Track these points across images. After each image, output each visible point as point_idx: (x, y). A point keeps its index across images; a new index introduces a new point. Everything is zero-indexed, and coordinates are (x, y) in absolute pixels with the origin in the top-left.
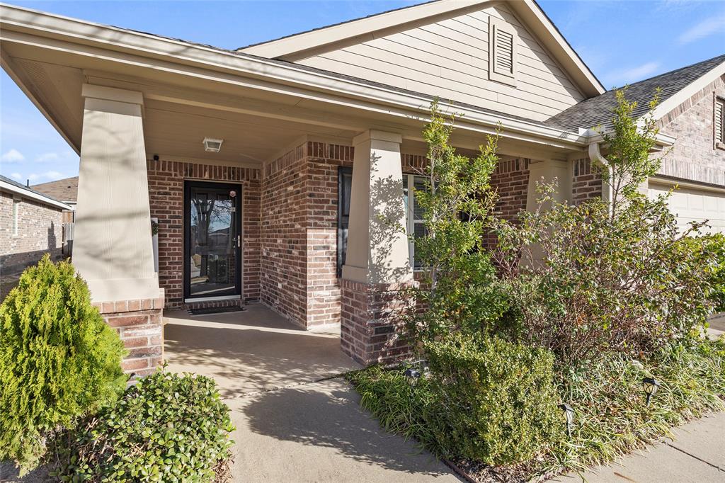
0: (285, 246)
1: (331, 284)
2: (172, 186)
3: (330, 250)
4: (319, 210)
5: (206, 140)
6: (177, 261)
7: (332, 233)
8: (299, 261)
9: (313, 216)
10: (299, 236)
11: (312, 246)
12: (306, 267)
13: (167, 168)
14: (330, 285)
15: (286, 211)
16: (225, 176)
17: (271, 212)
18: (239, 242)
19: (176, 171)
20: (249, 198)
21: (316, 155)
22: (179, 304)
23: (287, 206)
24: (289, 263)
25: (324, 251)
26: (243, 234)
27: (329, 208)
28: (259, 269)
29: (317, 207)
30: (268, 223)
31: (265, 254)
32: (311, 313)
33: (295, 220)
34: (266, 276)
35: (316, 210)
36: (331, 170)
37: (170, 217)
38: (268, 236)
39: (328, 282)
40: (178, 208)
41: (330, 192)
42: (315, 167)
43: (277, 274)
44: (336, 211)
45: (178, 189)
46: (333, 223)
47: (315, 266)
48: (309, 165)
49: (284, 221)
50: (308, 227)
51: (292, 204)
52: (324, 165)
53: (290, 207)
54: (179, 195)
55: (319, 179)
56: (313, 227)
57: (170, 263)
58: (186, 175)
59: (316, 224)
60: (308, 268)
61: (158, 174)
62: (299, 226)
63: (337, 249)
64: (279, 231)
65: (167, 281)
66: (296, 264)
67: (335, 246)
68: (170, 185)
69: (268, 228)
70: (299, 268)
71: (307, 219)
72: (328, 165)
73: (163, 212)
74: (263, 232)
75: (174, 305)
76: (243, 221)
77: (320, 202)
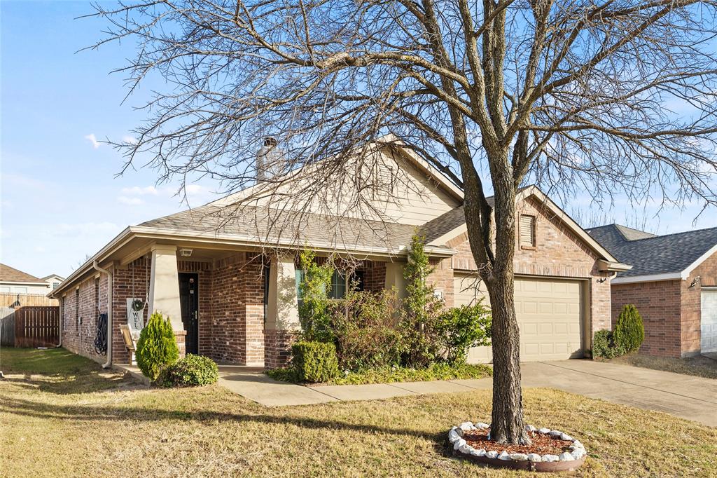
0: (231, 316)
1: (261, 338)
3: (260, 317)
4: (253, 293)
5: (183, 250)
7: (261, 307)
8: (241, 325)
9: (249, 296)
10: (241, 309)
11: (249, 314)
15: (232, 293)
16: (186, 268)
17: (220, 294)
18: (196, 316)
20: (203, 284)
23: (233, 290)
24: (234, 326)
25: (256, 318)
26: (199, 310)
27: (259, 291)
28: (211, 335)
29: (252, 291)
30: (218, 301)
31: (215, 324)
32: (249, 355)
33: (238, 299)
34: (217, 339)
35: (251, 293)
38: (219, 311)
39: (259, 337)
41: (260, 282)
42: (251, 266)
43: (225, 336)
44: (263, 293)
46: (262, 301)
47: (251, 326)
49: (230, 300)
50: (246, 303)
52: (256, 266)
53: (235, 290)
55: (253, 274)
56: (249, 303)
59: (251, 301)
60: (247, 328)
62: (241, 303)
63: (265, 317)
64: (227, 307)
66: (239, 326)
67: (263, 315)
69: (218, 305)
70: (241, 329)
71: (246, 298)
74: (214, 308)
76: (199, 301)
77: (253, 288)
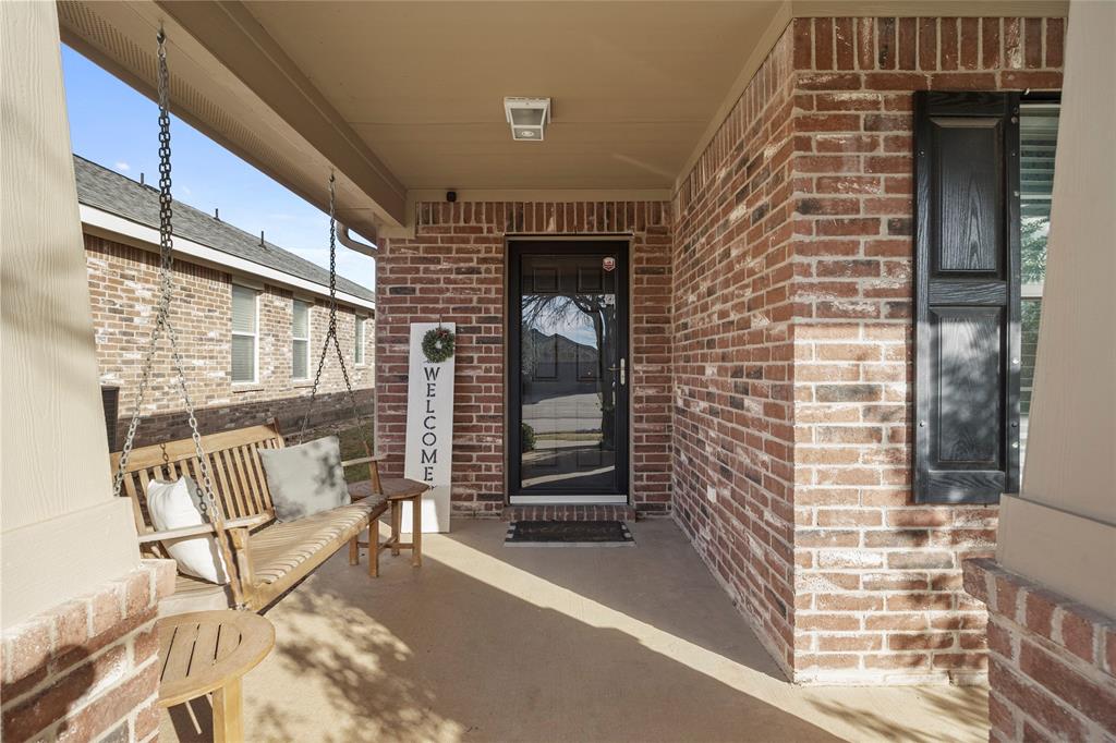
0: (723, 386)
1: (887, 526)
2: (482, 255)
3: (882, 402)
4: (841, 258)
5: (509, 105)
6: (492, 413)
7: (892, 340)
8: (766, 436)
9: (815, 280)
10: (764, 354)
11: (813, 385)
12: (791, 458)
13: (473, 217)
14: (883, 527)
15: (726, 284)
16: (590, 224)
17: (692, 298)
18: (623, 373)
19: (491, 222)
20: (644, 271)
21: (824, 63)
22: (498, 507)
23: (730, 268)
24: (736, 434)
25: (860, 405)
26: (632, 355)
27: (879, 248)
28: (668, 438)
29: (829, 248)
30: (685, 326)
31: (680, 403)
32: (810, 622)
33: (753, 305)
34: (683, 458)
35: (829, 259)
36: (883, 112)
37: (480, 320)
38: (687, 359)
39: (877, 519)
40: (494, 301)
41: (879, 193)
42: (823, 104)
43: (705, 459)
44: (904, 261)
45: (493, 260)
46: (893, 305)
47: (825, 457)
48: (798, 101)
49: (723, 314)
50: (797, 320)
51: (743, 256)
52: (855, 95)
53: (737, 267)
54: (496, 272)
55: (838, 148)
56: (814, 320)
57: (481, 418)
58: (510, 228)
59: (825, 309)
60: (798, 466)
61: (457, 230)
62: (765, 322)
63: (911, 398)
64: (711, 344)
65: (474, 455)
66: (755, 442)
67: (901, 387)
68: (478, 252)
69: (687, 337)
70: (766, 457)
71: (793, 293)
72: (870, 95)
73: (466, 310)
74: (677, 349)
75: (488, 508)
76: (632, 326)
77: (843, 228)
